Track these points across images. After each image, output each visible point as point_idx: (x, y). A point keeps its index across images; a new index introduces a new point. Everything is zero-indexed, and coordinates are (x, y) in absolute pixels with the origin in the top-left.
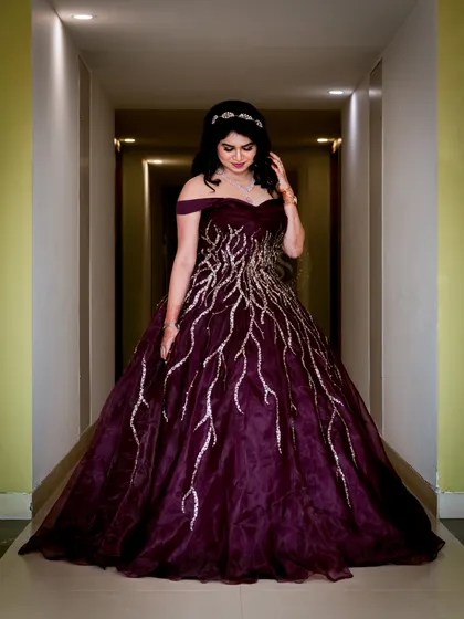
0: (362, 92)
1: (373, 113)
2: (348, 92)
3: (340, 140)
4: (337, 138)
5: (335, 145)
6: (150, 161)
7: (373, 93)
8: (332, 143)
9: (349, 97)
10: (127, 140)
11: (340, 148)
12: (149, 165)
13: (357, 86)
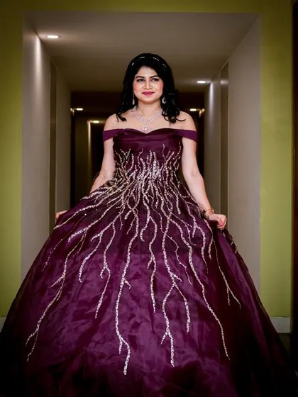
0: (216, 82)
1: (223, 94)
2: (208, 82)
3: (203, 110)
4: (201, 109)
5: (200, 113)
6: (91, 121)
7: (222, 82)
8: (199, 112)
9: (209, 85)
10: (78, 109)
11: (203, 114)
12: (91, 124)
13: (213, 79)
